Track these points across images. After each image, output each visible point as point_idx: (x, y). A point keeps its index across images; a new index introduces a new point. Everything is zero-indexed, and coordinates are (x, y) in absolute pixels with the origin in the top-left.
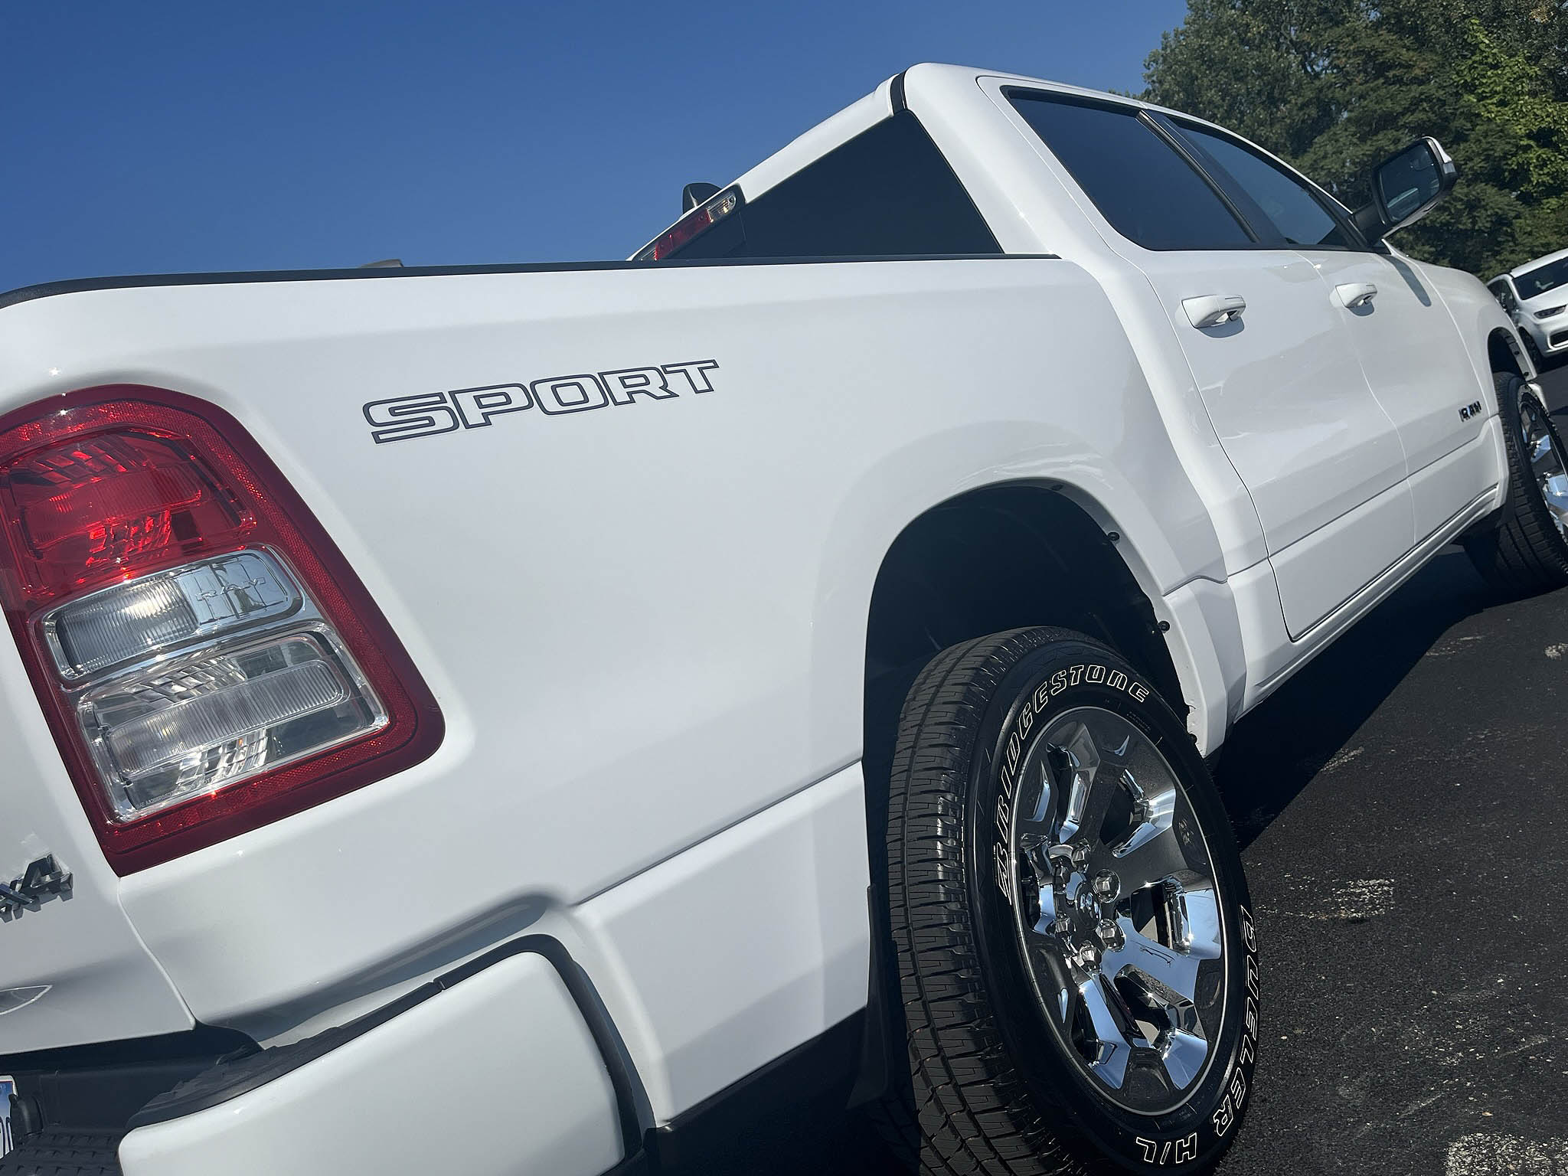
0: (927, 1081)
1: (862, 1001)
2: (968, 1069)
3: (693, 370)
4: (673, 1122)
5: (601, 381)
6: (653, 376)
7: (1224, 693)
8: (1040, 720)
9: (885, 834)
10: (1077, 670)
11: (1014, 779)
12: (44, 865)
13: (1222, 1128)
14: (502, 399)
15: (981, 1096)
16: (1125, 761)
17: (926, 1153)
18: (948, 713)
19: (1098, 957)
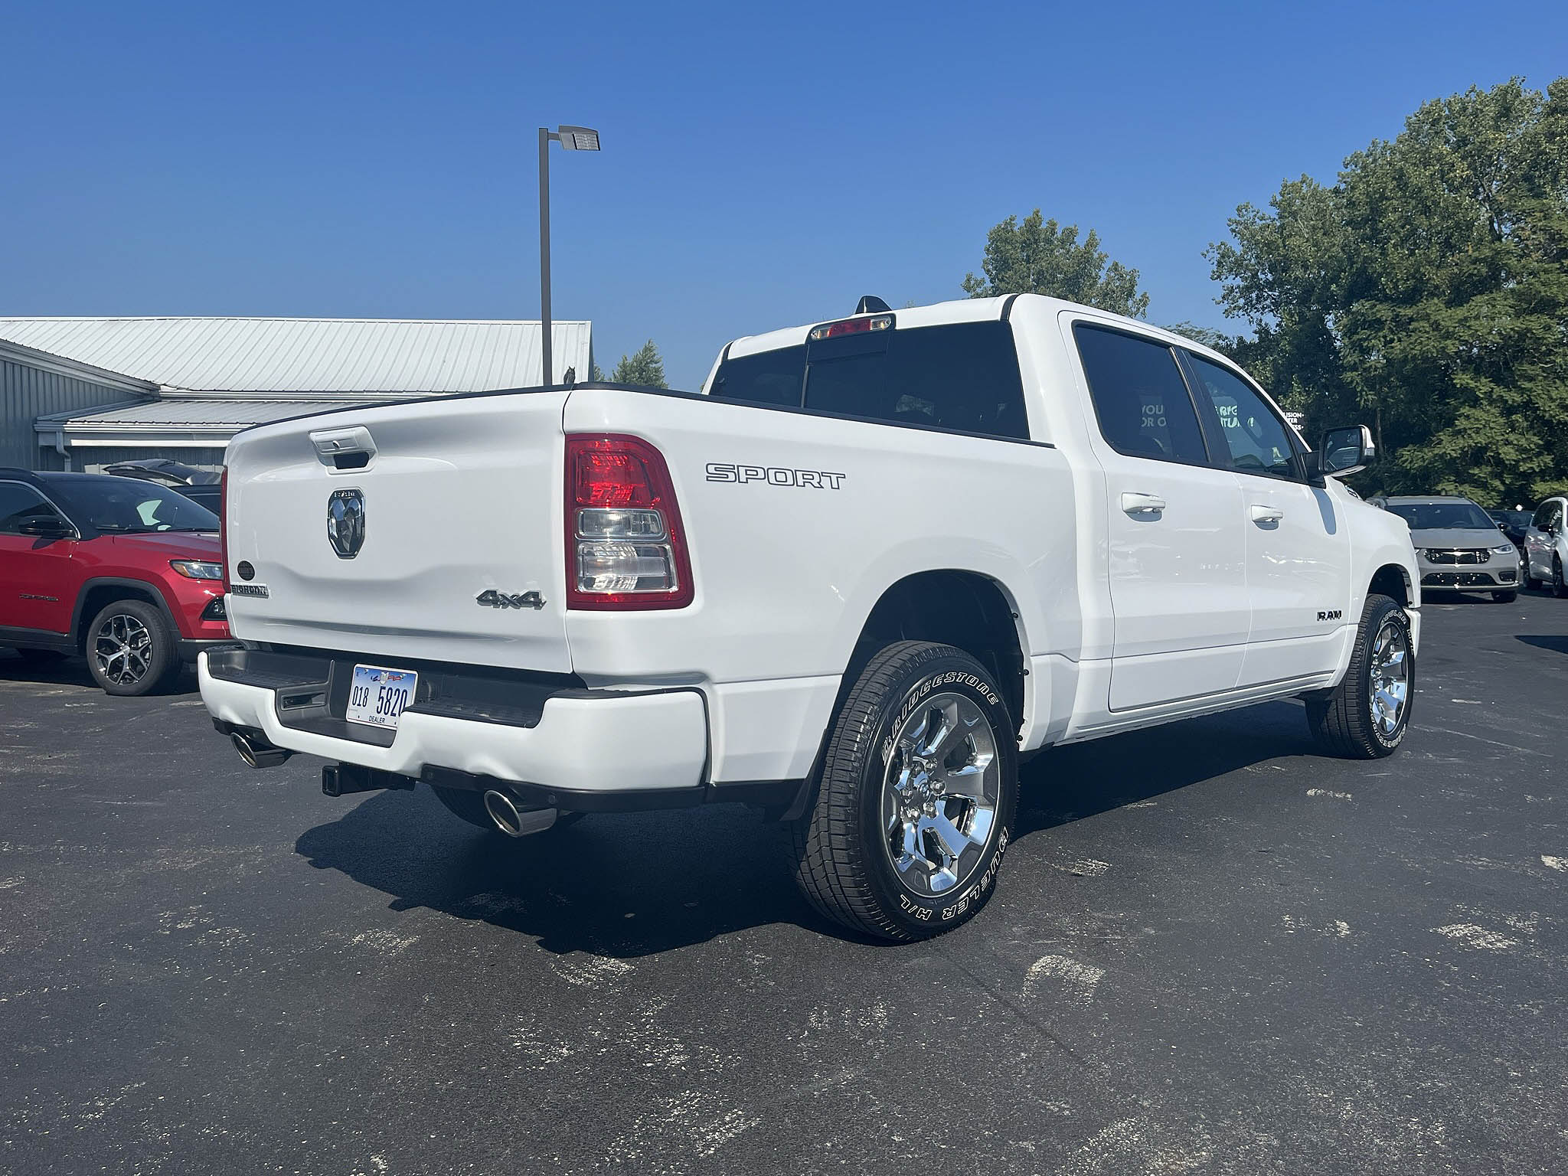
0: (817, 828)
1: (805, 777)
2: (838, 827)
3: (834, 477)
4: (716, 783)
5: (794, 474)
6: (816, 476)
7: (1048, 721)
8: (933, 691)
9: (840, 714)
10: (963, 675)
11: (909, 712)
12: (536, 595)
13: (945, 916)
14: (755, 473)
15: (839, 841)
16: (972, 729)
17: (804, 864)
18: (890, 670)
19: (919, 817)
